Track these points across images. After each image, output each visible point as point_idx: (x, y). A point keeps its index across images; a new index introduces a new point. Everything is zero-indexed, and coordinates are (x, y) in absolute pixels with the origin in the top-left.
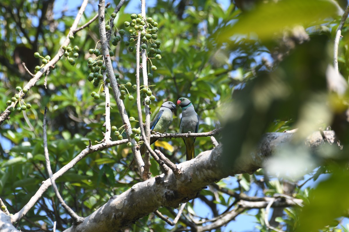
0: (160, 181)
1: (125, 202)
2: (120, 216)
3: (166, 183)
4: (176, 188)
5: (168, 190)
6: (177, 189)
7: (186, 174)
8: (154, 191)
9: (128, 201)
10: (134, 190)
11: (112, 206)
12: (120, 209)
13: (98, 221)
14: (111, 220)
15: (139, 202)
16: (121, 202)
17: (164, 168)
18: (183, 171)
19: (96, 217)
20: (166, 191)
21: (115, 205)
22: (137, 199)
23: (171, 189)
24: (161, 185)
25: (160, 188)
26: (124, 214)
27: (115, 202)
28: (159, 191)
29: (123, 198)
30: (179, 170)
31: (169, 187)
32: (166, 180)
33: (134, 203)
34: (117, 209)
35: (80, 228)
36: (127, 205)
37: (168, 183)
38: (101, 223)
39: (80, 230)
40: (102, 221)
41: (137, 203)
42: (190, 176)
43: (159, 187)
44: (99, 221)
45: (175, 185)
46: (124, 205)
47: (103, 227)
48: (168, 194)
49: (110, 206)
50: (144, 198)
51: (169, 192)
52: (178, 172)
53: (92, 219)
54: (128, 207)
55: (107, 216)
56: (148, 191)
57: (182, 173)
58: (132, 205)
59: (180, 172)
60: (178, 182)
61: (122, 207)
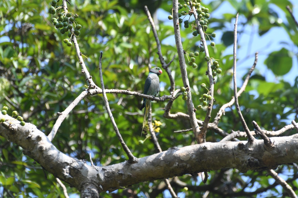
0: (243, 148)
1: (192, 156)
2: (183, 167)
3: (251, 151)
4: (261, 157)
5: (252, 158)
6: (262, 159)
7: (280, 149)
8: (233, 154)
9: (196, 155)
10: (207, 148)
11: (176, 156)
12: (185, 160)
13: (156, 165)
14: (171, 168)
15: (210, 160)
16: (188, 155)
17: (251, 137)
18: (276, 145)
19: (154, 162)
20: (249, 158)
21: (180, 156)
22: (209, 156)
23: (255, 157)
24: (243, 151)
25: (242, 153)
26: (188, 166)
27: (180, 153)
28: (240, 155)
29: (189, 152)
30: (272, 144)
31: (253, 155)
32: (250, 148)
33: (203, 159)
34: (181, 160)
35: (135, 167)
36: (194, 159)
37: (253, 151)
38: (159, 168)
39: (135, 169)
40: (161, 166)
41: (207, 160)
42: (284, 151)
43: (240, 152)
44: (158, 165)
45: (261, 155)
46: (191, 158)
47: (160, 171)
48: (252, 161)
49: (174, 156)
50: (217, 157)
51: (253, 159)
52: (271, 145)
53: (150, 162)
54: (195, 161)
55: (168, 163)
56: (225, 153)
57: (275, 147)
58: (201, 160)
59: (272, 145)
60: (266, 153)
61: (188, 159)
